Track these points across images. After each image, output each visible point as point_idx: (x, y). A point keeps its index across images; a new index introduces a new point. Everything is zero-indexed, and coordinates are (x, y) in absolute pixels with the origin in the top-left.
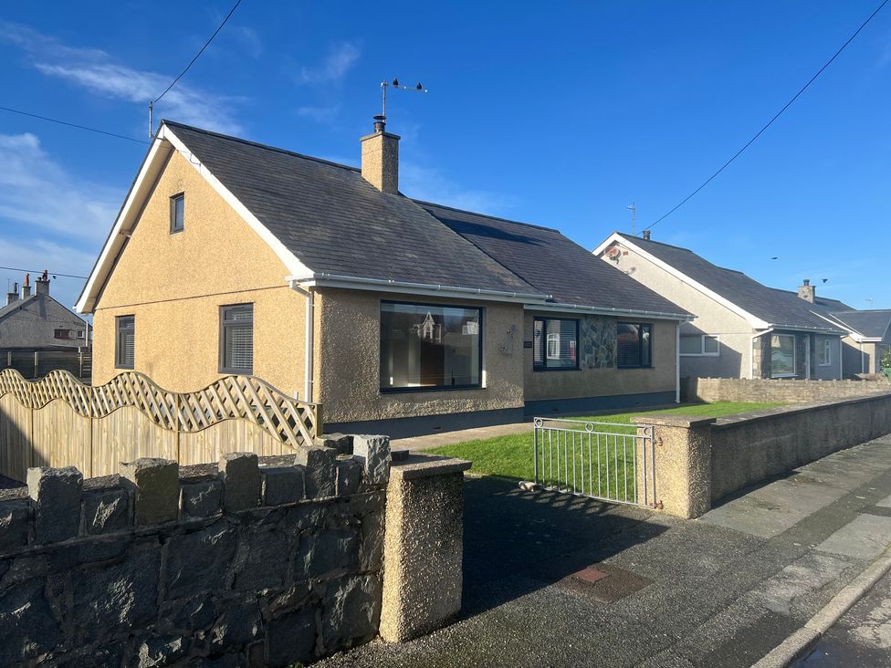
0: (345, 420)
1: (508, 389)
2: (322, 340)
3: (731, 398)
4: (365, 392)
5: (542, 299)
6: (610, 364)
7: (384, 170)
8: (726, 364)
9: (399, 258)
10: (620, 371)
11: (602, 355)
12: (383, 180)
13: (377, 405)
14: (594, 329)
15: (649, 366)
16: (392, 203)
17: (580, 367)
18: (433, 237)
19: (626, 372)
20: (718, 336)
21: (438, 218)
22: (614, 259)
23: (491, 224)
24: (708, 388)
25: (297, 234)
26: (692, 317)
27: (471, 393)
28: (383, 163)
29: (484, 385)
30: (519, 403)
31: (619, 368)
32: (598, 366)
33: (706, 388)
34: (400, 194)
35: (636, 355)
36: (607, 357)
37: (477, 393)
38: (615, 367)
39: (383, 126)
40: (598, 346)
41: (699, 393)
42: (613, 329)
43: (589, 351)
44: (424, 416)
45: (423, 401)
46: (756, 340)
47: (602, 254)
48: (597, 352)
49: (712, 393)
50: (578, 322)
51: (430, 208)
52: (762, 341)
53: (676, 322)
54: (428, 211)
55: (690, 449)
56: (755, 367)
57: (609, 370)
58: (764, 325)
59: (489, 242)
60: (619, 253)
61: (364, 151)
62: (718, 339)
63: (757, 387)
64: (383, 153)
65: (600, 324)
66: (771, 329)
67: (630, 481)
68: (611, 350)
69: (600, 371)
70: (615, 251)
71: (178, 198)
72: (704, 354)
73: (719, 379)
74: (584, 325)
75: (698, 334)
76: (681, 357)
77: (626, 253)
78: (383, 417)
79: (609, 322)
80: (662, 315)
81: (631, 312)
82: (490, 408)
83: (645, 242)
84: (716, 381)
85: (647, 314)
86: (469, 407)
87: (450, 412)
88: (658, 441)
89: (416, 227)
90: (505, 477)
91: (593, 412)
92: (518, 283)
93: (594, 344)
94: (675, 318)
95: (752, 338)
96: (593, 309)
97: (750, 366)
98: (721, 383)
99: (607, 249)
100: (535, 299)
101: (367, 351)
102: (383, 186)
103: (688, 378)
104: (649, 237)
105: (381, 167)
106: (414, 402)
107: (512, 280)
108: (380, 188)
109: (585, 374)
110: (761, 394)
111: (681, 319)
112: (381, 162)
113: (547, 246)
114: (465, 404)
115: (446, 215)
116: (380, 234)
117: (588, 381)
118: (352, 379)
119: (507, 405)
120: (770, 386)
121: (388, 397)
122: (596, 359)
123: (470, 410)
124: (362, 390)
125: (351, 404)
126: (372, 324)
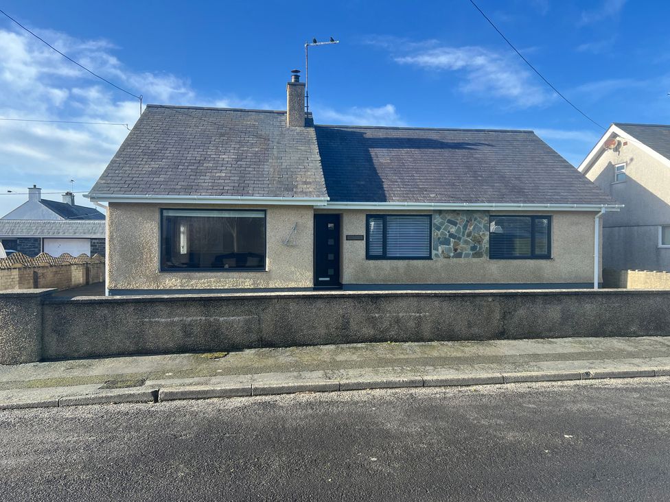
0: (128, 288)
4: (146, 270)
6: (478, 255)
10: (493, 261)
11: (465, 247)
13: (156, 279)
14: (452, 223)
15: (548, 256)
17: (433, 257)
19: (504, 262)
27: (252, 274)
29: (267, 269)
31: (490, 258)
32: (459, 256)
36: (474, 248)
37: (260, 274)
38: (485, 258)
40: (459, 238)
41: (629, 286)
42: (482, 222)
43: (444, 242)
44: (199, 289)
45: (200, 278)
48: (456, 244)
50: (430, 216)
57: (476, 260)
65: (461, 219)
68: (478, 241)
69: (462, 260)
74: (437, 220)
79: (478, 215)
86: (248, 285)
87: (226, 287)
93: (452, 235)
101: (147, 243)
106: (191, 278)
107: (310, 186)
109: (438, 262)
114: (244, 282)
117: (442, 271)
118: (134, 262)
119: (292, 285)
121: (166, 275)
122: (456, 250)
123: (248, 287)
124: (143, 268)
125: (134, 278)
126: (151, 225)
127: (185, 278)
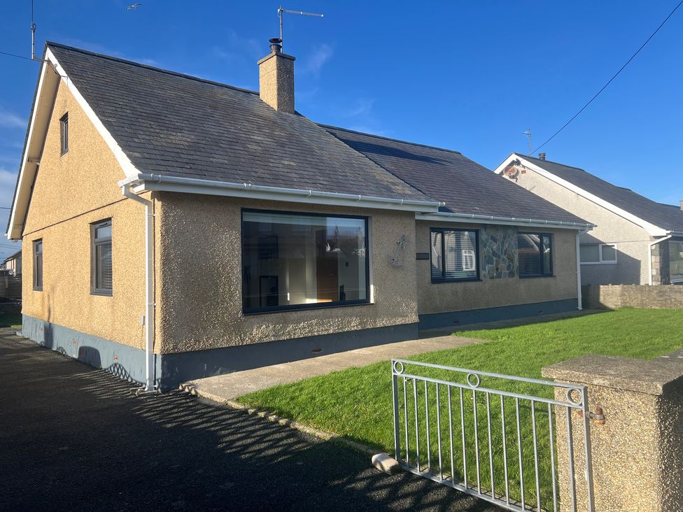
0: (196, 348)
1: (399, 304)
2: (163, 255)
3: (634, 303)
4: (223, 313)
5: (434, 207)
6: (511, 274)
7: (279, 89)
8: (626, 270)
9: (271, 165)
10: (522, 280)
11: (503, 266)
12: (278, 100)
13: (238, 328)
14: (495, 240)
15: (551, 275)
16: (285, 120)
17: (482, 277)
18: (322, 149)
19: (527, 282)
20: (615, 245)
21: (341, 140)
22: (513, 177)
23: (394, 146)
24: (610, 295)
25: (148, 138)
26: (591, 226)
27: (357, 309)
28: (278, 83)
29: (372, 301)
30: (413, 318)
31: (520, 277)
32: (499, 276)
33: (608, 295)
34: (296, 113)
35: (537, 266)
36: (509, 267)
37: (364, 309)
38: (516, 277)
39: (279, 48)
40: (499, 257)
41: (602, 299)
42: (513, 239)
43: (489, 261)
44: (299, 339)
46: (654, 247)
47: (502, 173)
48: (497, 262)
49: (614, 299)
50: (477, 232)
51: (334, 131)
52: (660, 248)
53: (576, 232)
54: (332, 133)
55: (662, 433)
56: (654, 273)
57: (511, 280)
58: (663, 232)
59: (389, 161)
60: (518, 172)
61: (261, 73)
62: (615, 248)
63: (661, 293)
64: (278, 73)
65: (500, 235)
66: (670, 236)
67: (543, 452)
68: (511, 260)
69: (501, 281)
70: (513, 171)
71: (64, 119)
72: (602, 262)
73: (621, 285)
74: (484, 236)
75: (595, 244)
76: (581, 265)
77: (524, 172)
78: (247, 341)
79: (510, 232)
80: (561, 224)
81: (531, 222)
82: (379, 325)
83: (541, 162)
84: (618, 288)
85: (547, 223)
86: (354, 325)
87: (331, 331)
88: (596, 414)
89: (305, 139)
90: (358, 441)
91: (495, 323)
92: (408, 191)
93: (494, 253)
94: (575, 228)
95: (650, 245)
96: (492, 219)
97: (649, 273)
98: (623, 290)
99: (507, 169)
100: (428, 207)
101: (224, 267)
102: (279, 105)
103: (589, 285)
104: (544, 158)
105: (276, 87)
107: (401, 187)
108: (276, 107)
109: (487, 284)
110: (666, 300)
111: (580, 228)
112: (276, 82)
113: (448, 164)
114: (349, 322)
115: (349, 137)
116: (258, 143)
117: (489, 293)
118: (204, 301)
119: (399, 321)
120: (676, 292)
121: (253, 319)
122: (497, 269)
123: (355, 328)
124: (219, 312)
125: (204, 329)
126: (230, 237)
127: (279, 323)
